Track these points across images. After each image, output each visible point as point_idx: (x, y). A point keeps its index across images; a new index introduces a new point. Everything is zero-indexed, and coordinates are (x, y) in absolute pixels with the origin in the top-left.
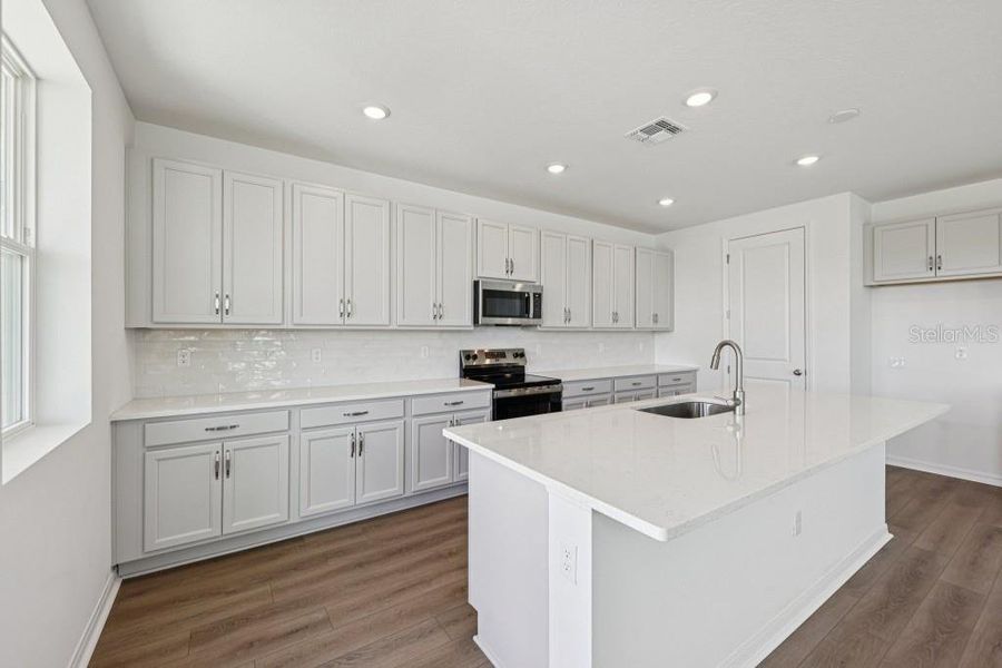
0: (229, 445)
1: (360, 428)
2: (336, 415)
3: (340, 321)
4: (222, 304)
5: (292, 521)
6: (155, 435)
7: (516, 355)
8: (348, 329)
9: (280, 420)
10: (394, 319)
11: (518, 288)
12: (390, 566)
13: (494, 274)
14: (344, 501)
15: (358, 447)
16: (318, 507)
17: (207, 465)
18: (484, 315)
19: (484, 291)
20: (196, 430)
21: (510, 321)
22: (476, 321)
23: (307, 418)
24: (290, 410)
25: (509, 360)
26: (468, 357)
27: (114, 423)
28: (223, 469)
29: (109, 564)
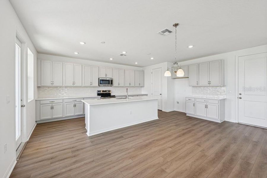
0: (53, 104)
1: (75, 103)
2: (71, 100)
3: (73, 85)
4: (52, 82)
5: (63, 117)
6: (42, 102)
7: (109, 91)
8: (74, 87)
9: (61, 101)
10: (83, 85)
11: (108, 79)
12: (79, 122)
13: (103, 77)
14: (73, 114)
15: (75, 106)
16: (68, 115)
17: (50, 107)
18: (100, 84)
19: (100, 80)
20: (48, 102)
21: (107, 85)
22: (99, 85)
23: (66, 101)
24: (63, 99)
25: (107, 92)
26: (99, 92)
27: (36, 100)
28: (52, 108)
29: (35, 121)
